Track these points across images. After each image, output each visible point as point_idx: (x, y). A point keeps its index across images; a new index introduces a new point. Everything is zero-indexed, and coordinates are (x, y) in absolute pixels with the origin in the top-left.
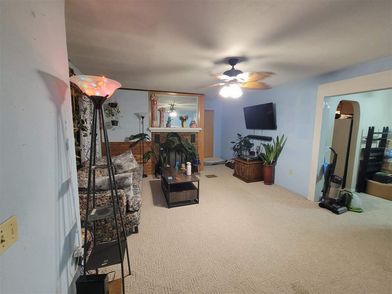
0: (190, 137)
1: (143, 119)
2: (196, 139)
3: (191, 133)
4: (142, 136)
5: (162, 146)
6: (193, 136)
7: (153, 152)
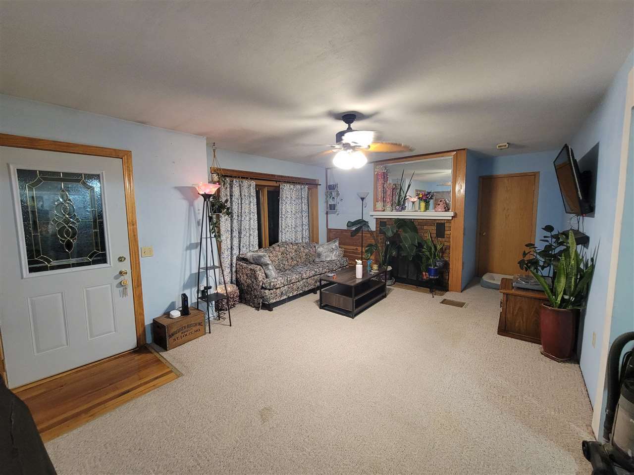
0: (434, 228)
1: (362, 201)
2: (447, 232)
3: (437, 221)
4: (362, 223)
5: (389, 239)
6: (441, 227)
7: (376, 245)
